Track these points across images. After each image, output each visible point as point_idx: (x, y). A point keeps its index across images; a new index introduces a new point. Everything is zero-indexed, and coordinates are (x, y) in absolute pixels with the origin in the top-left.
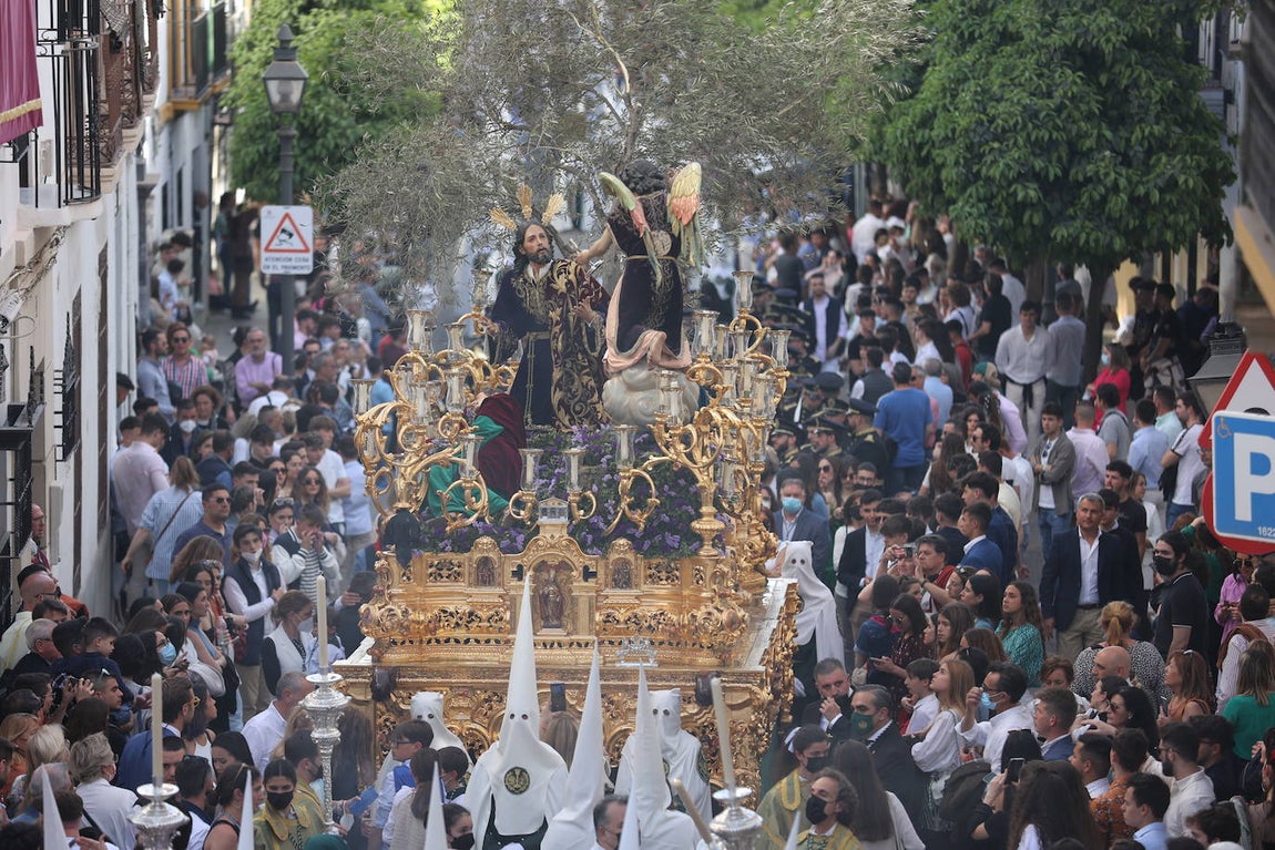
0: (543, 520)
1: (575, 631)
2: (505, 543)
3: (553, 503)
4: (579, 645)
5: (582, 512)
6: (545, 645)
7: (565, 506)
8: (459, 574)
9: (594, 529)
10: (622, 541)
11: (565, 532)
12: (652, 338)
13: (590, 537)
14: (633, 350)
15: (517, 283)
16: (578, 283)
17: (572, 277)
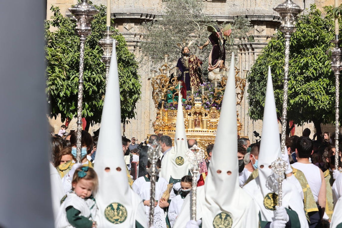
0: (196, 102)
1: (203, 128)
2: (187, 107)
3: (198, 98)
4: (204, 131)
5: (205, 101)
6: (196, 131)
7: (201, 99)
8: (175, 115)
9: (207, 105)
10: (214, 107)
11: (201, 105)
12: (220, 62)
13: (206, 107)
14: (215, 65)
15: (182, 60)
16: (196, 59)
17: (194, 58)
